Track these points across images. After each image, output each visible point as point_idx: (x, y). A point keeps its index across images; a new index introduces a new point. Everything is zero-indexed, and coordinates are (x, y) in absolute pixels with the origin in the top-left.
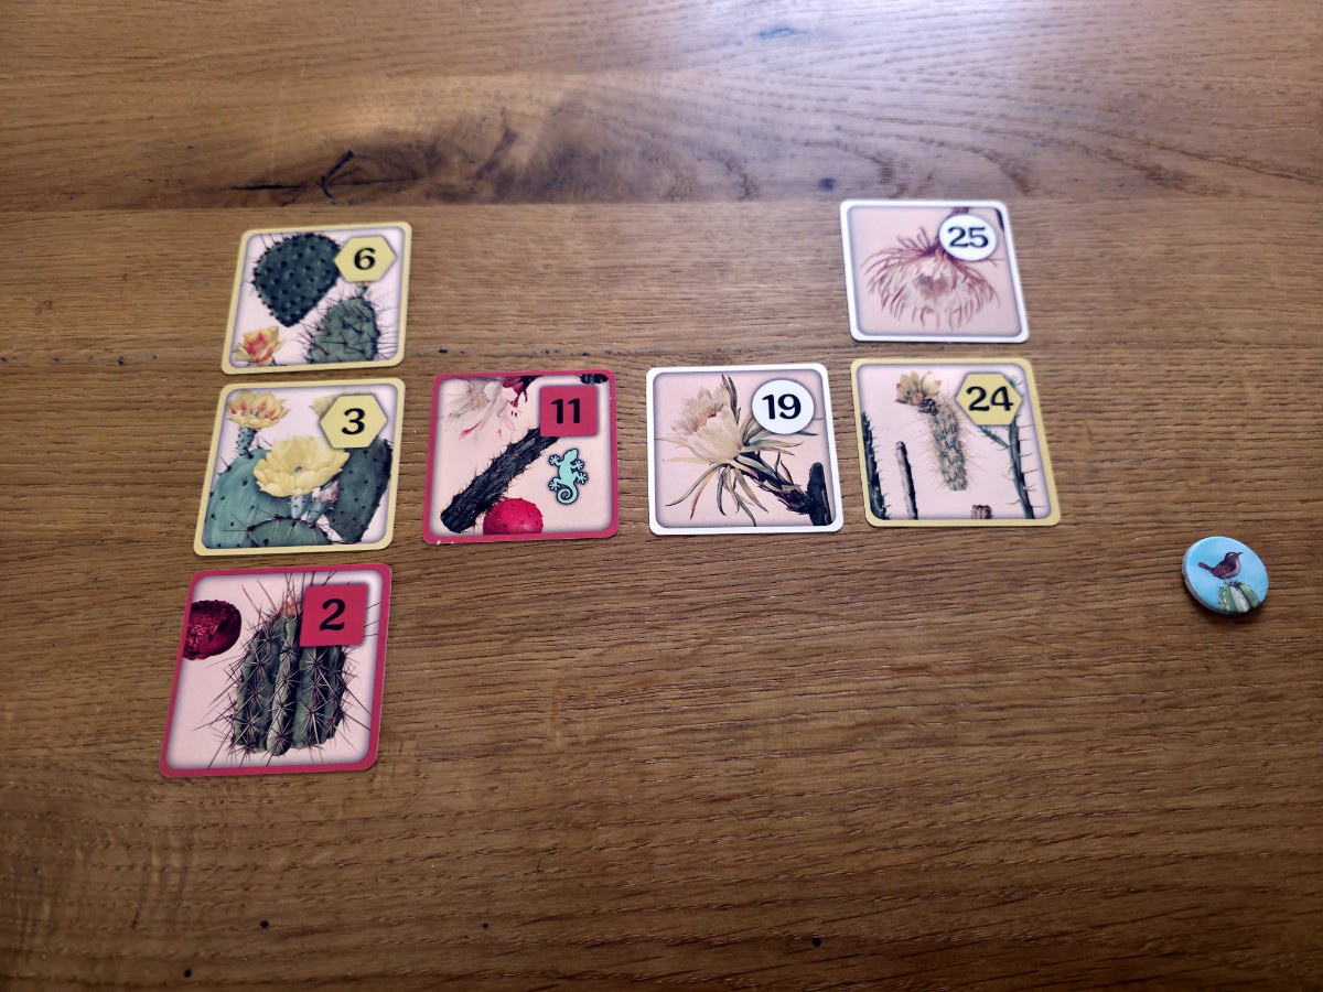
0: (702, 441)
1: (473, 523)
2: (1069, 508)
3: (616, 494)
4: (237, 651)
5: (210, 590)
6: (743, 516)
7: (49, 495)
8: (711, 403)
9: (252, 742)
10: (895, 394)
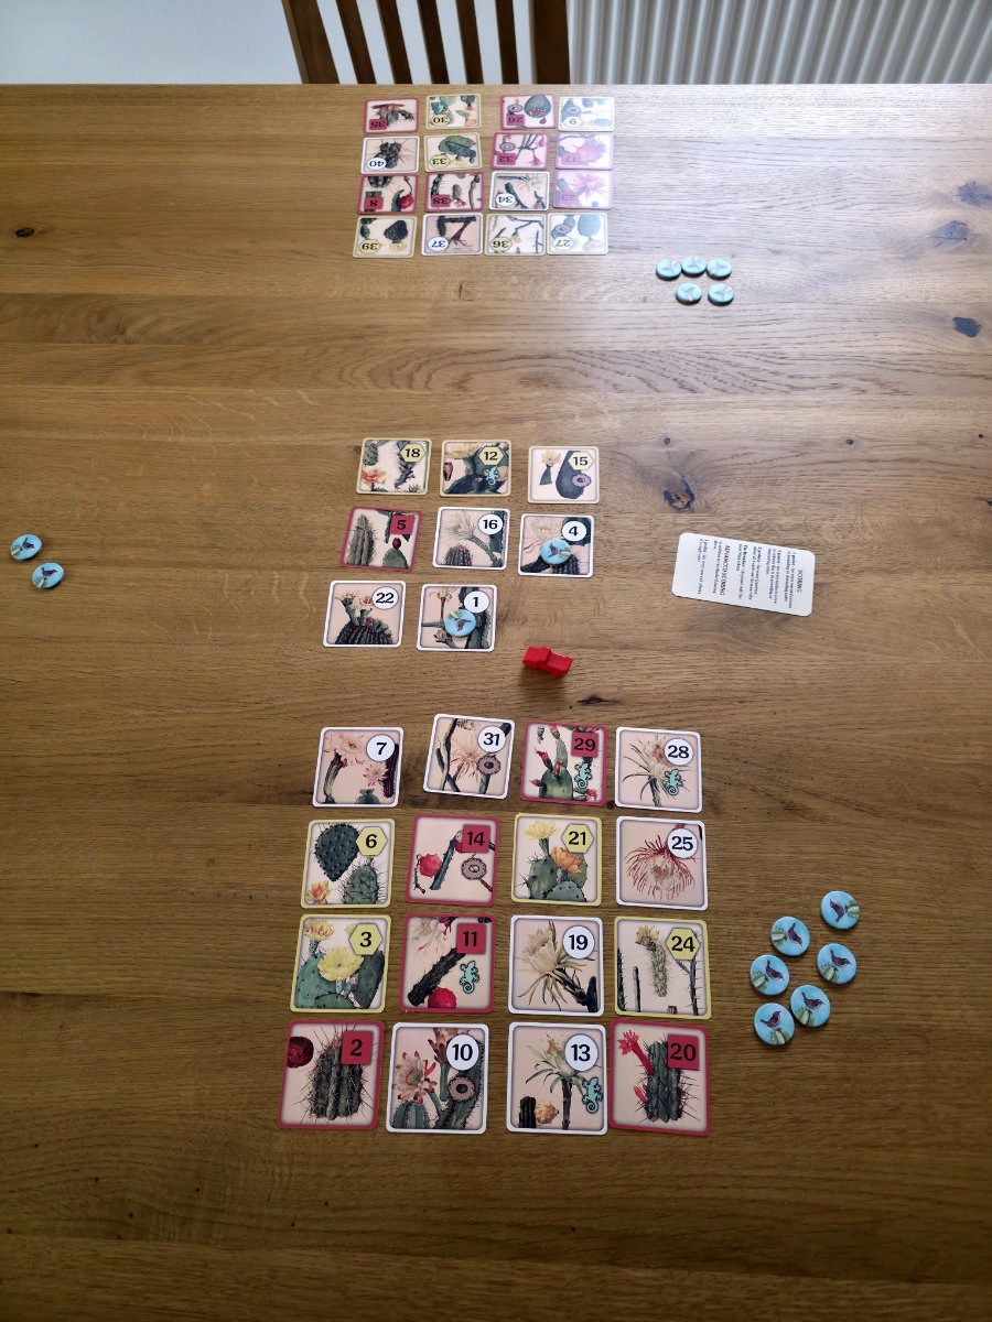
0: (537, 960)
1: (423, 1001)
2: (716, 1010)
3: (493, 987)
4: (312, 1065)
5: (299, 1031)
6: (554, 1005)
7: (220, 973)
8: (543, 938)
9: (320, 1112)
10: (635, 938)
